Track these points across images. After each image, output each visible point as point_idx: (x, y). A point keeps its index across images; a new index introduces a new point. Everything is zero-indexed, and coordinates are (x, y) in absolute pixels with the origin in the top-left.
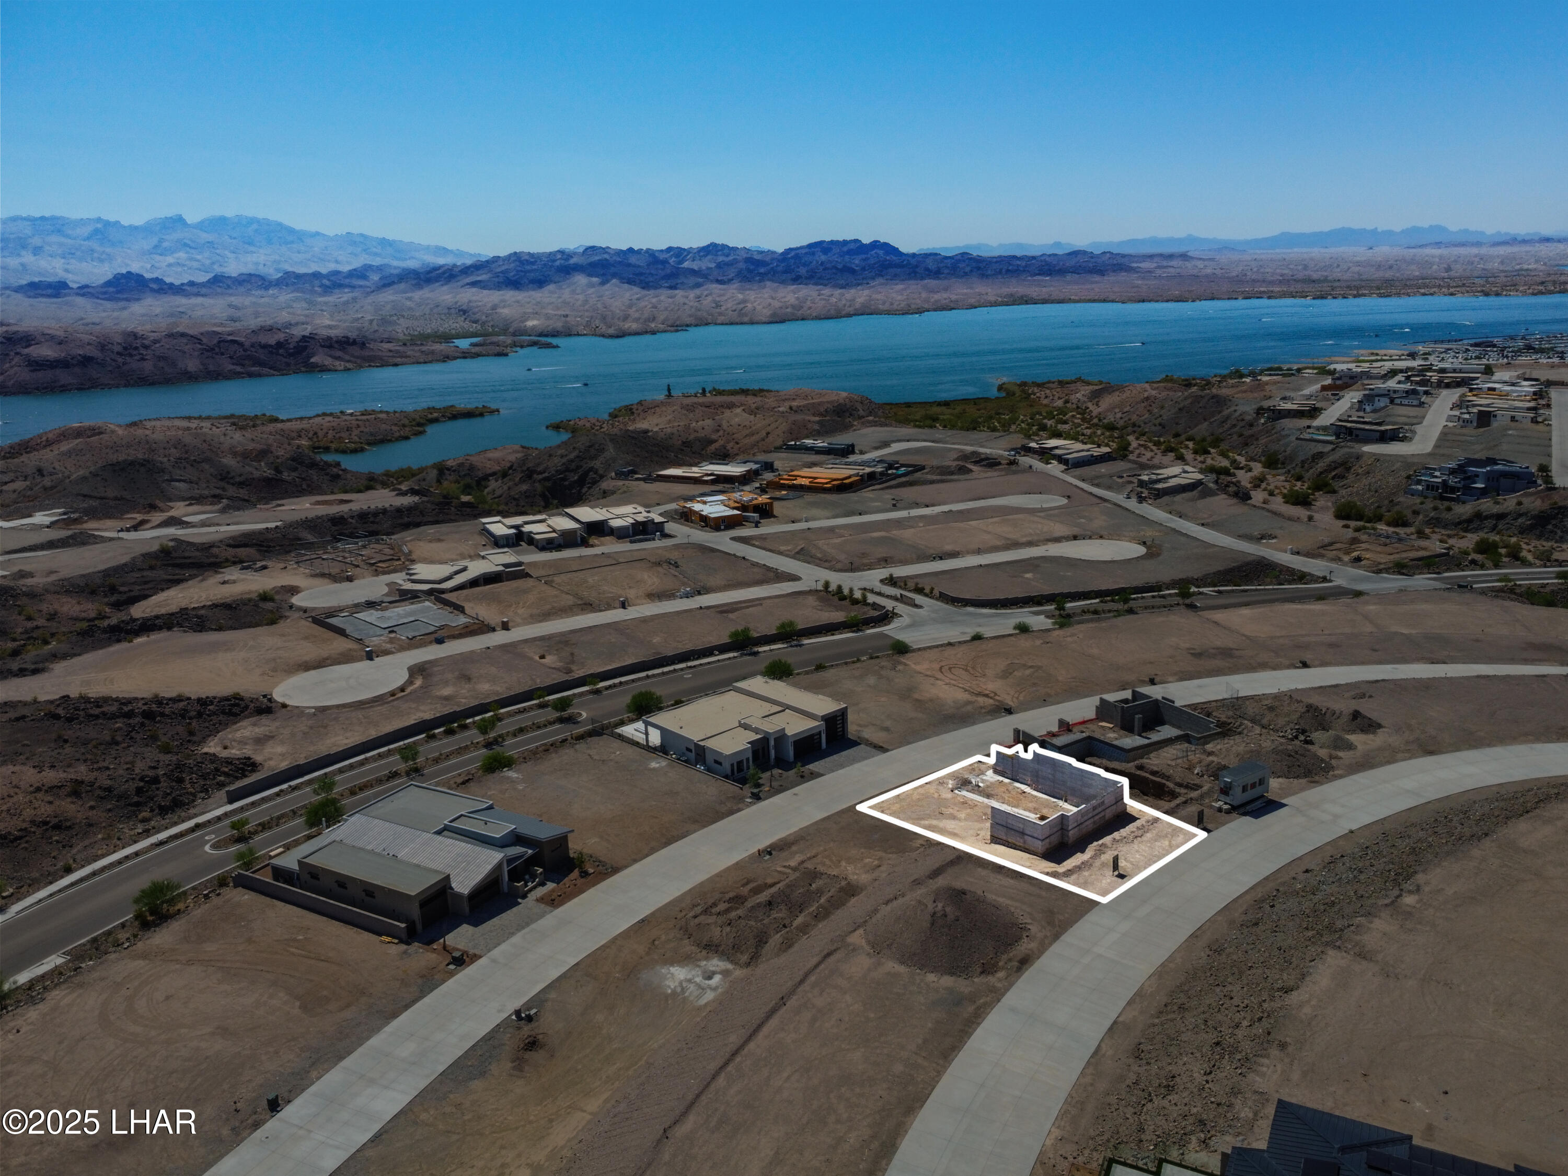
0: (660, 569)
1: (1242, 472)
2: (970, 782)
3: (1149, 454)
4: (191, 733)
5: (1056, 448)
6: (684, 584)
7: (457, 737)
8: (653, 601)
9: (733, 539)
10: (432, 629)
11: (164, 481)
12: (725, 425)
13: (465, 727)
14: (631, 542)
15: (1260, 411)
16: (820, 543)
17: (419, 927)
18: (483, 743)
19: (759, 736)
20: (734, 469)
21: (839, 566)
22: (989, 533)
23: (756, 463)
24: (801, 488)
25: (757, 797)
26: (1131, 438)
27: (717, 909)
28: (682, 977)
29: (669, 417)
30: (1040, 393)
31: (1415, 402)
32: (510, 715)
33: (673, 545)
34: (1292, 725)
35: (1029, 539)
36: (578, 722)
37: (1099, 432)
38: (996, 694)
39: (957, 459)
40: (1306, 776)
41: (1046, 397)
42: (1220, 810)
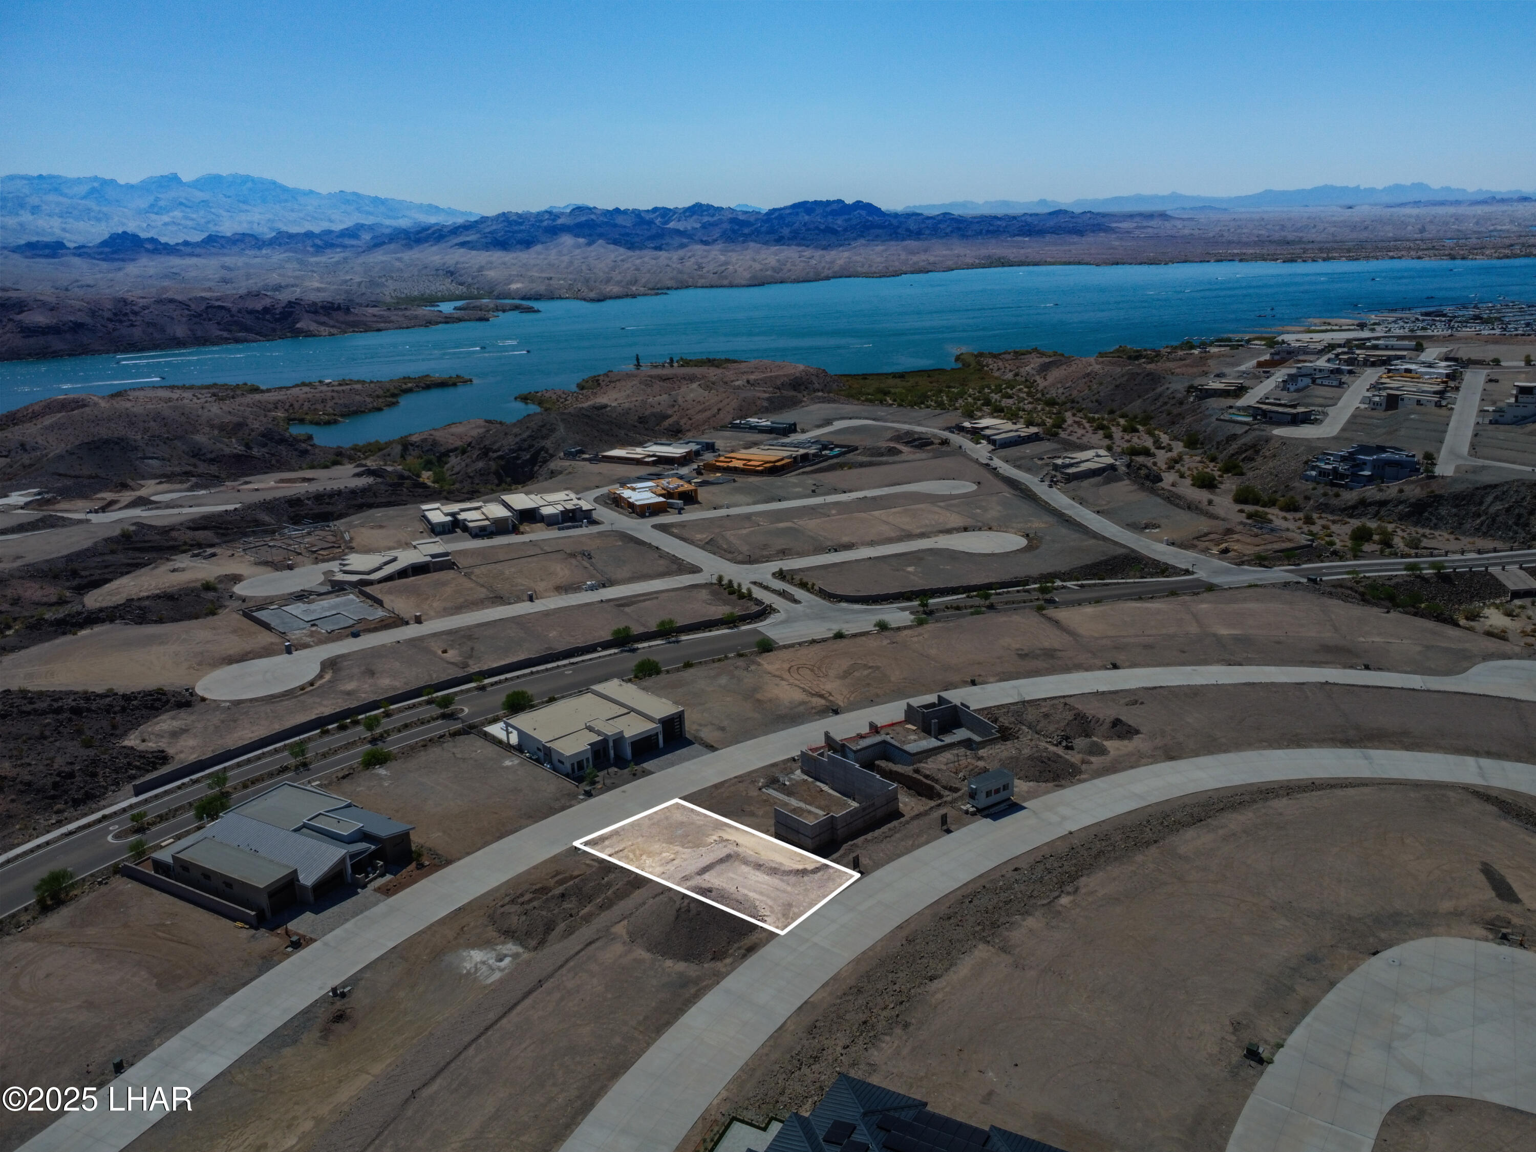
0: (574, 561)
1: (1163, 451)
2: (778, 781)
3: (1080, 432)
4: (114, 727)
5: (987, 428)
6: (591, 577)
7: (349, 732)
8: (560, 594)
9: (655, 527)
10: (351, 622)
11: (137, 459)
12: (680, 400)
13: (356, 723)
14: (559, 529)
15: (1190, 389)
16: (728, 534)
17: (268, 914)
18: (369, 739)
19: (600, 738)
20: (676, 450)
21: (740, 558)
22: (887, 523)
23: (698, 443)
24: (735, 470)
25: (589, 794)
26: (1068, 414)
27: (521, 900)
28: (478, 959)
29: (628, 392)
30: (993, 364)
31: (1335, 383)
32: (400, 710)
33: (598, 533)
34: (1059, 732)
35: (923, 530)
36: (458, 718)
37: (1039, 408)
38: (831, 694)
39: (891, 440)
40: (1054, 780)
41: (999, 369)
42: (967, 812)
